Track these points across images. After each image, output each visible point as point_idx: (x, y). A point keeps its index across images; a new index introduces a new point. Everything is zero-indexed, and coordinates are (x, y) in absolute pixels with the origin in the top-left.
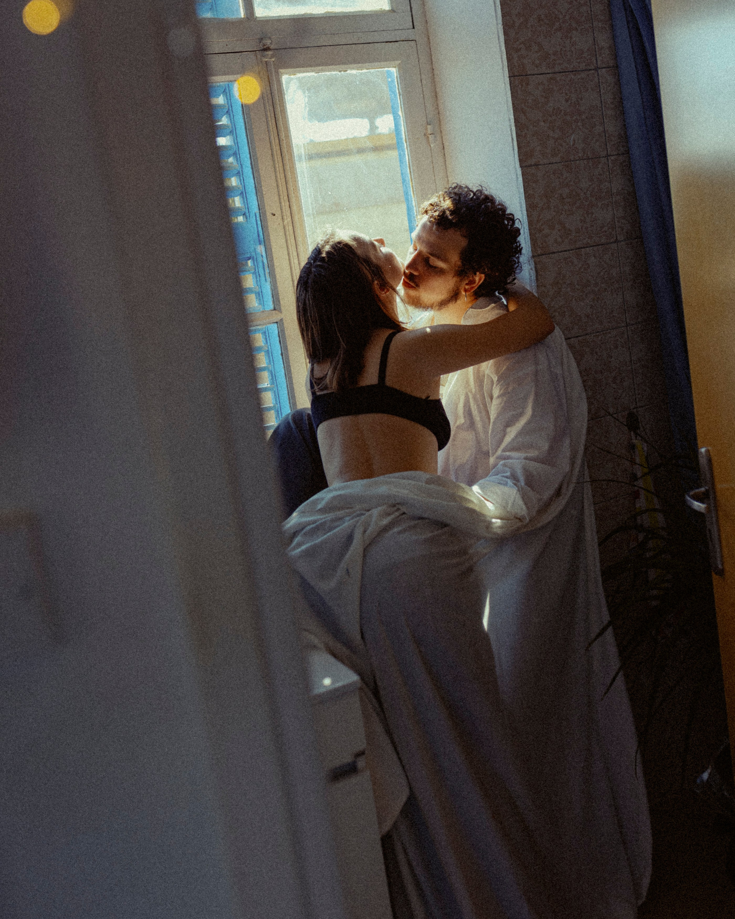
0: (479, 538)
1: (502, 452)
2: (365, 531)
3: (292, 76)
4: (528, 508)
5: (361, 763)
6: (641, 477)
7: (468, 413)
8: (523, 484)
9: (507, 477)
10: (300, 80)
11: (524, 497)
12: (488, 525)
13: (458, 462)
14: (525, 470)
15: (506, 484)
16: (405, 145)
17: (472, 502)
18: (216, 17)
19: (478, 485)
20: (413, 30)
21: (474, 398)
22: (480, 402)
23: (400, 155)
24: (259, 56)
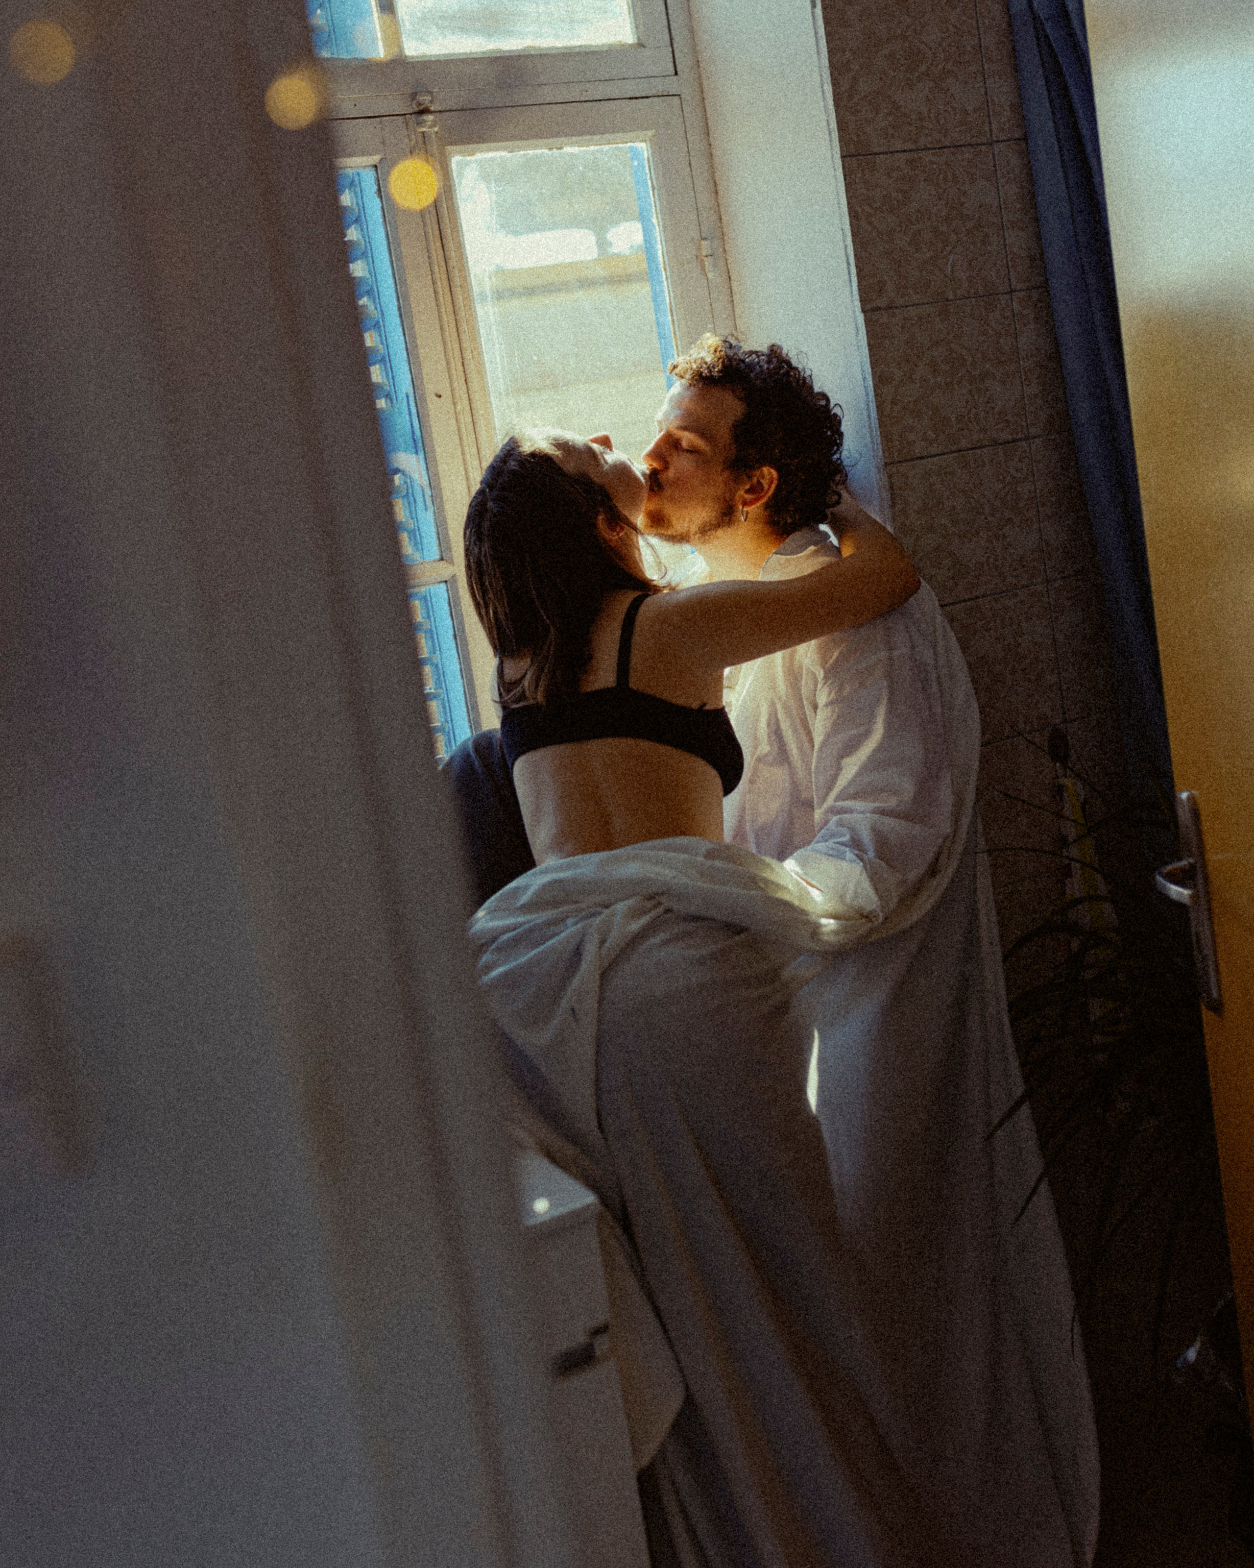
0: (799, 951)
1: (835, 801)
2: (603, 942)
3: (469, 158)
4: (881, 898)
5: (602, 1345)
6: (1075, 841)
7: (776, 733)
8: (871, 854)
9: (842, 844)
10: (480, 163)
11: (874, 878)
12: (815, 930)
13: (761, 820)
14: (876, 832)
15: (841, 856)
16: (664, 277)
17: (785, 888)
18: (336, 56)
19: (796, 860)
20: (676, 77)
21: (785, 707)
22: (794, 712)
23: (654, 291)
24: (411, 123)
